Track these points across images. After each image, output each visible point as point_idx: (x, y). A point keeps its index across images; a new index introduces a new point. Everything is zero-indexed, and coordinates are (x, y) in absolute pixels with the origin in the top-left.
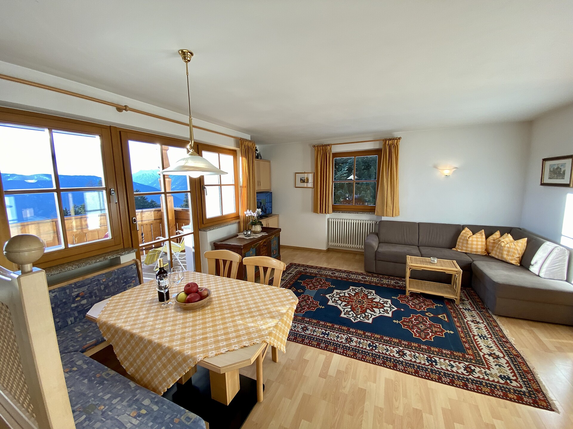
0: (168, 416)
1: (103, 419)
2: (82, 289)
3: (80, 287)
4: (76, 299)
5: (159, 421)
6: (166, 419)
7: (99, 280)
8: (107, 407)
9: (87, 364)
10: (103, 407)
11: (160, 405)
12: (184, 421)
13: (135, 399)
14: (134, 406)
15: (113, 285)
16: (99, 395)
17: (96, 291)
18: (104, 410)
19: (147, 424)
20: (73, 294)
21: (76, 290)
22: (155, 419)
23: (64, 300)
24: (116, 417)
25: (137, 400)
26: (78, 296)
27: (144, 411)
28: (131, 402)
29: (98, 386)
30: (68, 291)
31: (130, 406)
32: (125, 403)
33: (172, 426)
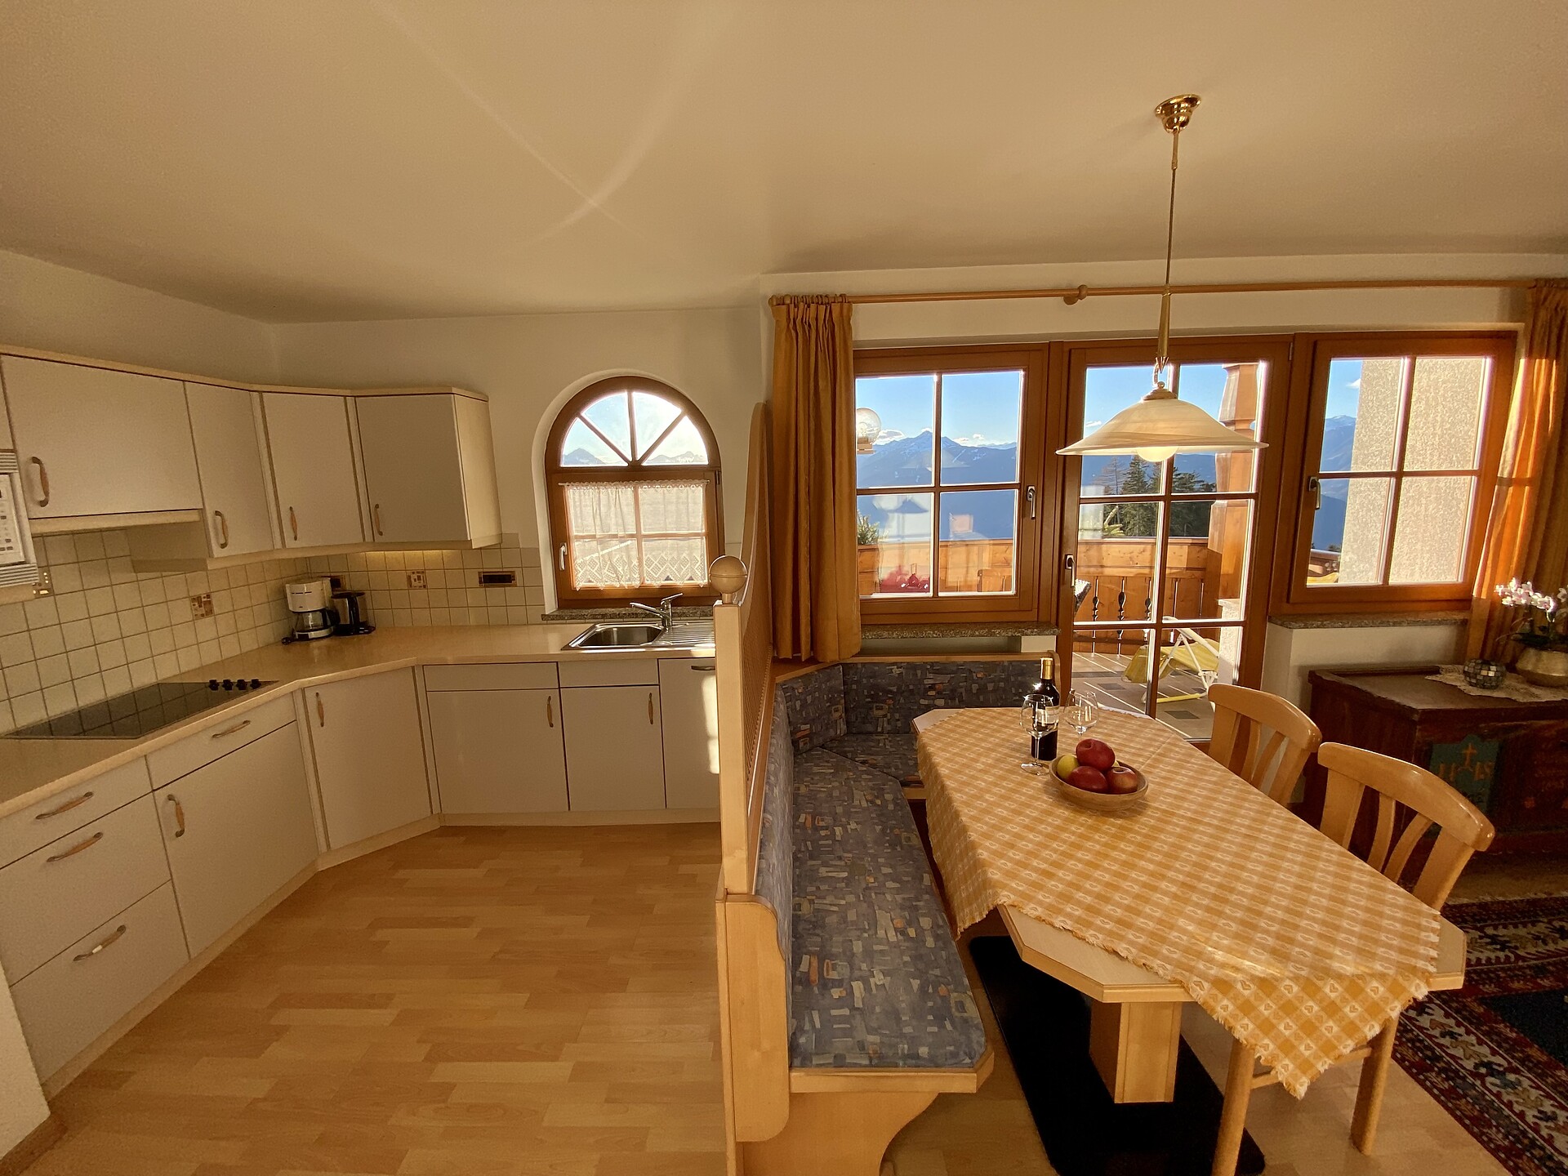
0: (937, 972)
1: (861, 896)
2: (940, 678)
3: (937, 672)
4: (929, 693)
5: (921, 966)
6: (931, 972)
7: (971, 672)
8: (876, 884)
9: (896, 804)
10: (872, 880)
11: (940, 944)
12: (952, 1002)
13: (914, 903)
14: (906, 914)
15: (994, 691)
16: (879, 860)
17: (963, 690)
18: (870, 885)
19: (902, 953)
20: (926, 682)
21: (931, 676)
22: (918, 958)
23: (911, 687)
24: (876, 908)
25: (916, 908)
26: (932, 687)
27: (912, 932)
28: (908, 904)
29: (887, 848)
30: (919, 672)
31: (902, 908)
32: (899, 898)
33: (930, 990)
